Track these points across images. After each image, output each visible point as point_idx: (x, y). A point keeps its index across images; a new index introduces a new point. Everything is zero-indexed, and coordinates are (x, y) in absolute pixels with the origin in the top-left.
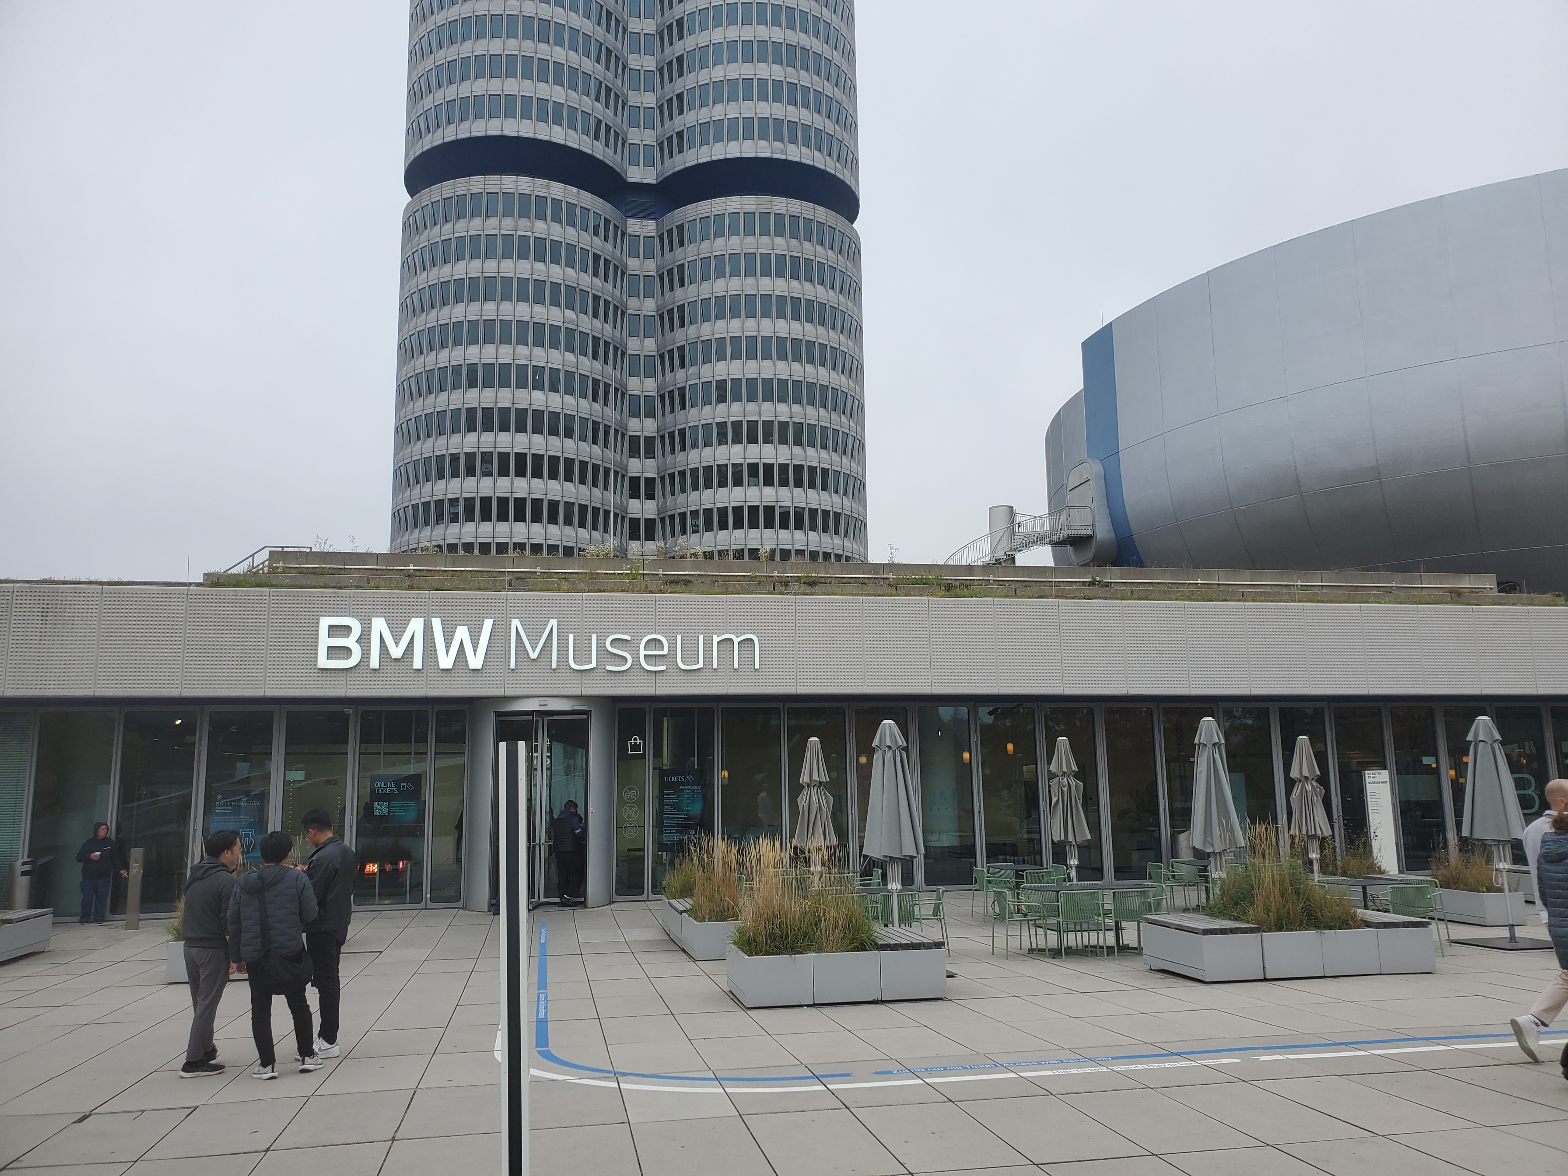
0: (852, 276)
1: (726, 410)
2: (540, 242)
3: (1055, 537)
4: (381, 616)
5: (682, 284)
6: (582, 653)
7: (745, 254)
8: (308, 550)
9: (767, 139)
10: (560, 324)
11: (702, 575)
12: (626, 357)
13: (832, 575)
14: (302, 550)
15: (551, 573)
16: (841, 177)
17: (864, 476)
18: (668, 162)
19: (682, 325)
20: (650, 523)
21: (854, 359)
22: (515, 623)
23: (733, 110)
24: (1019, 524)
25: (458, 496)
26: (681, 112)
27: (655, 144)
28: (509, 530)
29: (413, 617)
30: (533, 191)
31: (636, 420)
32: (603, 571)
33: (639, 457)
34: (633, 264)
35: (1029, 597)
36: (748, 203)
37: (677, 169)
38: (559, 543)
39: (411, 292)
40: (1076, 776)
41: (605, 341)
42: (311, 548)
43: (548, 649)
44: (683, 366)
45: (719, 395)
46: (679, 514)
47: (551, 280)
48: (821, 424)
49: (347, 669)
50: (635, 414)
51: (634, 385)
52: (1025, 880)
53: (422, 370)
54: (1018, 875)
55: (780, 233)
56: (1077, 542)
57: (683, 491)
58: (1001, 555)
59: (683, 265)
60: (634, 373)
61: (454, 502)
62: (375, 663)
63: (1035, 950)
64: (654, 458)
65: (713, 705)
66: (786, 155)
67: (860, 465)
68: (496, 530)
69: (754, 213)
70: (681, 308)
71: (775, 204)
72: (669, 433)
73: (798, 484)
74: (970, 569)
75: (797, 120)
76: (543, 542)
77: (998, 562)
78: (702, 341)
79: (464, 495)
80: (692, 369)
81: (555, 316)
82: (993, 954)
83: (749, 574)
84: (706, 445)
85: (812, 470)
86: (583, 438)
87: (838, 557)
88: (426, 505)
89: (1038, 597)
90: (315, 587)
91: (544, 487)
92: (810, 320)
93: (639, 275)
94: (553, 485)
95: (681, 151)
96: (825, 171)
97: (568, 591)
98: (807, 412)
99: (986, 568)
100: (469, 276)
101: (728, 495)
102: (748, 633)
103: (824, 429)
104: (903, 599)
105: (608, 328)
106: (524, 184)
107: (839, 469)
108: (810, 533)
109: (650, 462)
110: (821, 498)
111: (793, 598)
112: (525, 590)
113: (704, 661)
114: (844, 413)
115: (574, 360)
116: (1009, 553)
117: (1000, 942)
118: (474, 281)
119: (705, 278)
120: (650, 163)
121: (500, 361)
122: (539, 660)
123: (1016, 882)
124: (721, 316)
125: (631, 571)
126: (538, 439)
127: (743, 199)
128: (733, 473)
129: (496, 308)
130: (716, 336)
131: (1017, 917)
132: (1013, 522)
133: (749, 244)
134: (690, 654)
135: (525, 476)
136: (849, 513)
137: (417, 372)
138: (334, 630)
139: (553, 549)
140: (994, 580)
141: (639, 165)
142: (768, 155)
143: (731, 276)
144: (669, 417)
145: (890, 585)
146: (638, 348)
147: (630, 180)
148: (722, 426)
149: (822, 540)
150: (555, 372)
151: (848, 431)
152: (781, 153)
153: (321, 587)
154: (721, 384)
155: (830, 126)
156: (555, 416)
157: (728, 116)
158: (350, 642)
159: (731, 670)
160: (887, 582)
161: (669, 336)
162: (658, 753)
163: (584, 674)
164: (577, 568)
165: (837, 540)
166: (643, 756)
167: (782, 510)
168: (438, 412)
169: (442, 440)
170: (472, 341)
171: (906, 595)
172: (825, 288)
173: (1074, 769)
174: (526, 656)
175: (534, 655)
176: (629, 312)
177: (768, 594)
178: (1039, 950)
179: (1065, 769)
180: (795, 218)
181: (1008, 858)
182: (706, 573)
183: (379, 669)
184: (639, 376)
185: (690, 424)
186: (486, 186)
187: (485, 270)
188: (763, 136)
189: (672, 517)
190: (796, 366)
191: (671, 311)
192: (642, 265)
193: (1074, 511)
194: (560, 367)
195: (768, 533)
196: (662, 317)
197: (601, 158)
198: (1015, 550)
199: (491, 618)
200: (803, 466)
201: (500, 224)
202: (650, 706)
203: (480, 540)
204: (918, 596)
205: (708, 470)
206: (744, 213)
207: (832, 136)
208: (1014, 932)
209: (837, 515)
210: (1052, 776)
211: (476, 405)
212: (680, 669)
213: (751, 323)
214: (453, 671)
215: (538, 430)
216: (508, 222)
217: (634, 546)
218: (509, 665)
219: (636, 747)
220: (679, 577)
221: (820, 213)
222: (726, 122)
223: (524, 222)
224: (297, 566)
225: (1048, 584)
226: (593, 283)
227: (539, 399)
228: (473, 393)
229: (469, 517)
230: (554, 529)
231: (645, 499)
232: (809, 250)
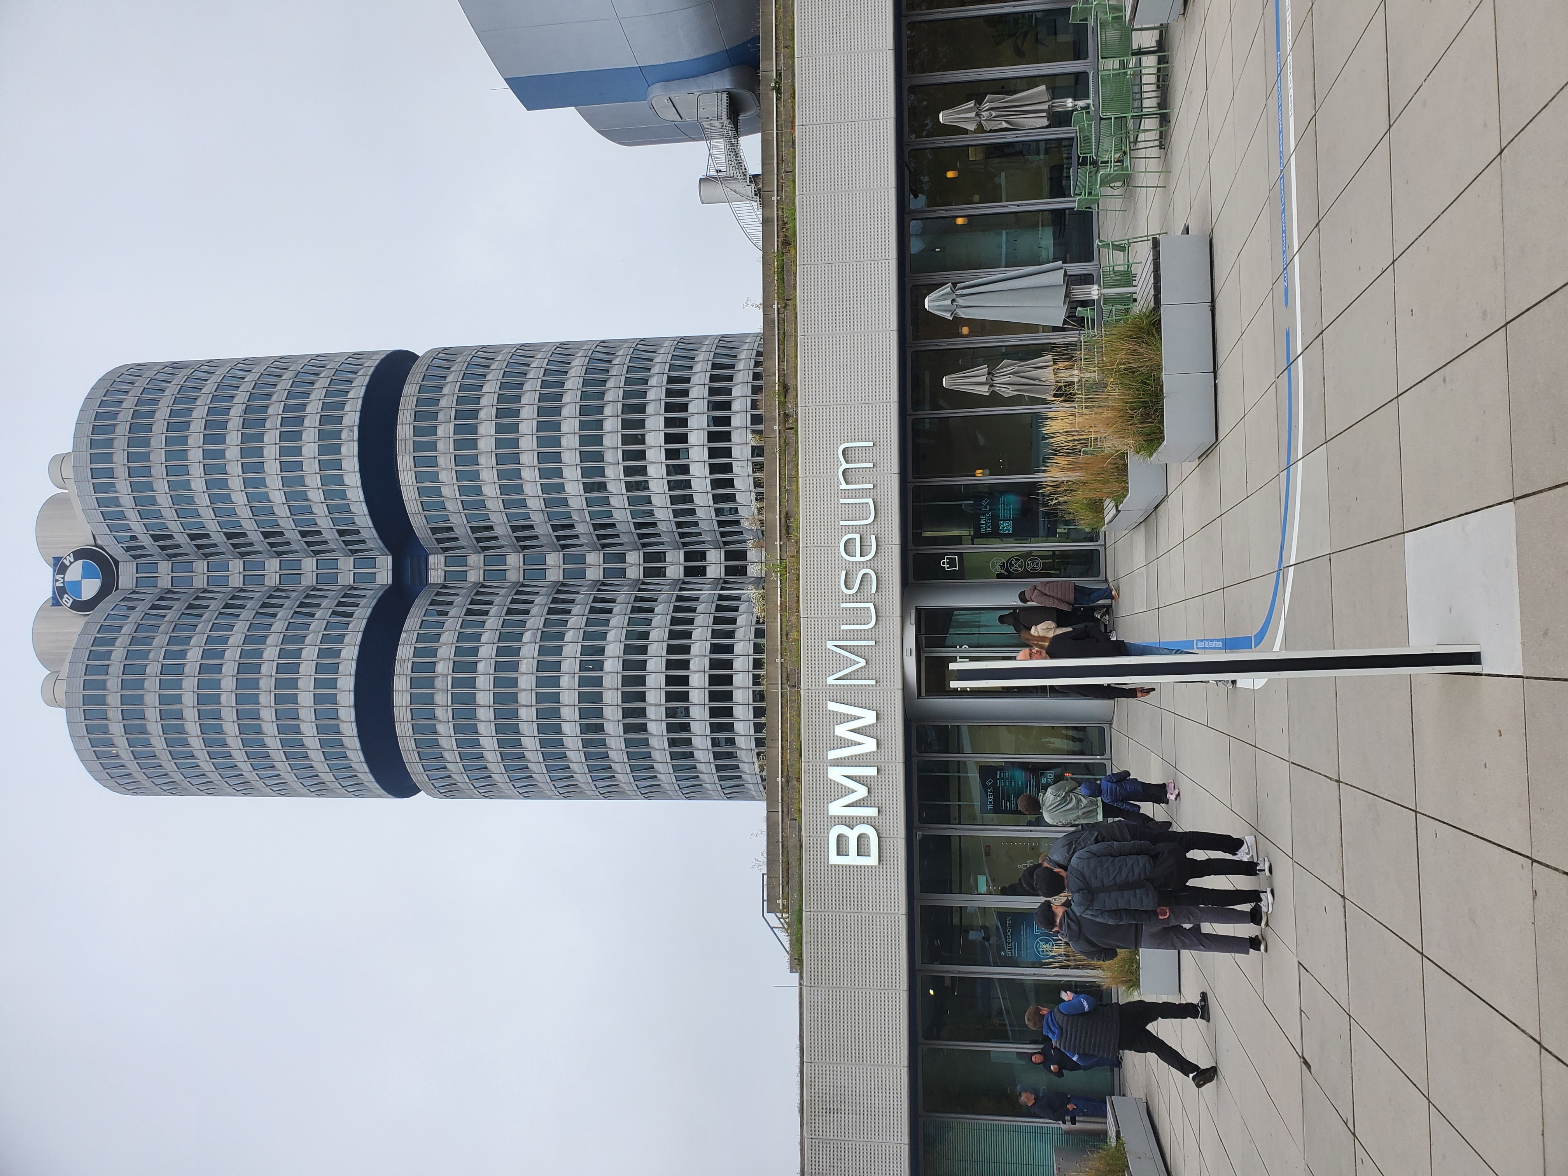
0: (471, 356)
1: (613, 482)
2: (457, 667)
3: (730, 132)
4: (827, 807)
5: (490, 528)
6: (858, 616)
7: (456, 466)
8: (765, 877)
9: (340, 446)
10: (537, 645)
11: (780, 502)
12: (567, 582)
13: (777, 368)
14: (765, 883)
15: (781, 648)
16: (372, 369)
17: (673, 339)
18: (370, 545)
19: (531, 527)
20: (729, 556)
21: (554, 351)
22: (831, 681)
23: (313, 481)
24: (717, 172)
25: (709, 739)
26: (319, 533)
27: (352, 558)
28: (741, 690)
29: (827, 777)
30: (407, 675)
31: (628, 571)
32: (779, 599)
33: (665, 568)
34: (474, 576)
35: (794, 157)
36: (405, 463)
37: (376, 535)
38: (752, 643)
39: (513, 788)
40: (980, 102)
41: (551, 603)
42: (763, 874)
43: (856, 649)
44: (572, 526)
45: (599, 490)
46: (719, 528)
47: (494, 656)
48: (622, 384)
49: (879, 837)
50: (622, 573)
51: (594, 574)
52: (1088, 155)
53: (588, 776)
54: (1083, 163)
55: (433, 431)
56: (735, 109)
57: (696, 524)
58: (750, 190)
59: (471, 527)
60: (582, 574)
61: (715, 743)
62: (872, 812)
63: (1161, 142)
64: (664, 554)
65: (910, 487)
66: (353, 426)
67: (663, 344)
68: (741, 702)
69: (414, 457)
70: (514, 529)
71: (404, 436)
72: (640, 539)
73: (684, 407)
74: (766, 222)
75: (318, 416)
76: (751, 658)
77: (758, 193)
78: (546, 507)
79: (708, 733)
80: (574, 517)
81: (529, 651)
82: (1165, 187)
83: (777, 455)
84: (650, 502)
85: (669, 393)
86: (649, 622)
87: (757, 364)
88: (719, 768)
89: (794, 148)
90: (801, 869)
91: (698, 658)
92: (518, 399)
93: (485, 571)
94: (695, 649)
95: (358, 532)
96: (368, 386)
97: (799, 632)
98: (611, 400)
99: (765, 204)
100: (494, 734)
101: (699, 479)
102: (837, 454)
103: (628, 381)
104: (800, 292)
105: (538, 600)
106: (401, 684)
107: (668, 365)
108: (733, 394)
109: (669, 558)
110: (698, 383)
111: (801, 409)
112: (799, 673)
113: (866, 497)
114: (610, 362)
115: (572, 632)
116: (748, 182)
117: (1152, 180)
118: (499, 729)
119: (482, 505)
120: (372, 562)
121: (577, 702)
122: (866, 657)
123: (1090, 165)
124: (520, 489)
125: (778, 571)
126: (651, 665)
127: (401, 469)
128: (677, 474)
129: (525, 708)
130: (540, 493)
131: (1127, 162)
132: (716, 179)
133: (445, 461)
134: (857, 511)
135: (688, 676)
136: (712, 354)
137: (590, 781)
138: (841, 851)
139: (758, 649)
140: (777, 196)
141: (375, 573)
142: (356, 444)
143: (479, 480)
144: (624, 539)
145: (785, 307)
146: (557, 570)
147: (390, 582)
148: (630, 486)
149: (741, 381)
150: (585, 651)
151: (629, 357)
152: (352, 431)
153: (801, 864)
154: (588, 487)
155: (322, 382)
156: (628, 649)
157: (320, 486)
158: (852, 835)
159: (875, 470)
160: (782, 310)
161: (543, 541)
162: (958, 540)
163: (880, 614)
164: (776, 624)
165: (741, 366)
166: (960, 555)
167: (711, 424)
168: (629, 760)
169: (656, 755)
170: (558, 729)
171: (795, 289)
172: (485, 383)
173: (973, 105)
174: (863, 670)
175: (862, 663)
176: (521, 580)
177: (797, 435)
178: (1161, 137)
179: (973, 114)
180: (417, 416)
181: (1065, 175)
182: (778, 499)
183: (878, 808)
184: (584, 569)
185: (630, 519)
186: (405, 720)
187: (488, 719)
188: (337, 450)
189: (723, 534)
190: (565, 412)
191: (518, 539)
192: (474, 568)
193: (703, 114)
194: (579, 645)
195: (735, 437)
196: (524, 548)
197: (370, 610)
198: (745, 175)
199: (826, 704)
200: (666, 403)
201: (442, 706)
202: (910, 550)
203: (751, 717)
204: (795, 276)
205: (674, 500)
206: (415, 467)
207: (332, 380)
208: (1141, 165)
209: (715, 366)
210: (980, 129)
211: (621, 724)
212: (874, 521)
213: (525, 458)
214: (879, 737)
215: (643, 665)
216: (439, 698)
217: (753, 570)
218: (872, 686)
219: (952, 563)
220: (782, 525)
221: (410, 390)
222: (325, 488)
223: (439, 683)
224: (781, 886)
225: (780, 137)
226: (494, 615)
227: (612, 664)
228: (609, 728)
229: (730, 727)
230: (739, 648)
231: (706, 561)
232: (448, 401)
